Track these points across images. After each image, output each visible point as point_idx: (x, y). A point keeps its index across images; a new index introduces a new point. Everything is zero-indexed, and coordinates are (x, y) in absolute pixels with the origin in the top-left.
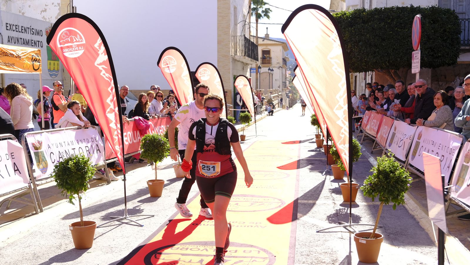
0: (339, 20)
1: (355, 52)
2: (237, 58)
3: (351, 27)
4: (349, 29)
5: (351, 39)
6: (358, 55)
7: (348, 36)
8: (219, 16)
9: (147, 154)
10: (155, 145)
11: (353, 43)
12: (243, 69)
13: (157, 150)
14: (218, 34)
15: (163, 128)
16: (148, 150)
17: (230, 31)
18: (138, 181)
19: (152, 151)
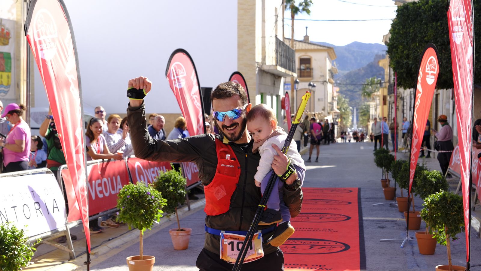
0: (418, 11)
1: (442, 58)
2: (265, 68)
3: (437, 22)
4: (432, 25)
5: (436, 40)
6: (446, 62)
7: (432, 35)
8: (239, 9)
9: (128, 216)
10: (141, 202)
11: (439, 45)
12: (274, 84)
13: (143, 211)
14: (238, 33)
15: (156, 171)
16: (130, 210)
17: (255, 30)
18: (115, 256)
19: (135, 212)
